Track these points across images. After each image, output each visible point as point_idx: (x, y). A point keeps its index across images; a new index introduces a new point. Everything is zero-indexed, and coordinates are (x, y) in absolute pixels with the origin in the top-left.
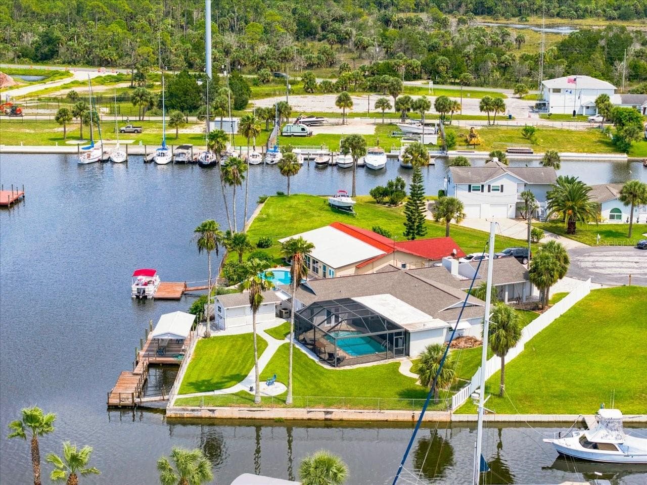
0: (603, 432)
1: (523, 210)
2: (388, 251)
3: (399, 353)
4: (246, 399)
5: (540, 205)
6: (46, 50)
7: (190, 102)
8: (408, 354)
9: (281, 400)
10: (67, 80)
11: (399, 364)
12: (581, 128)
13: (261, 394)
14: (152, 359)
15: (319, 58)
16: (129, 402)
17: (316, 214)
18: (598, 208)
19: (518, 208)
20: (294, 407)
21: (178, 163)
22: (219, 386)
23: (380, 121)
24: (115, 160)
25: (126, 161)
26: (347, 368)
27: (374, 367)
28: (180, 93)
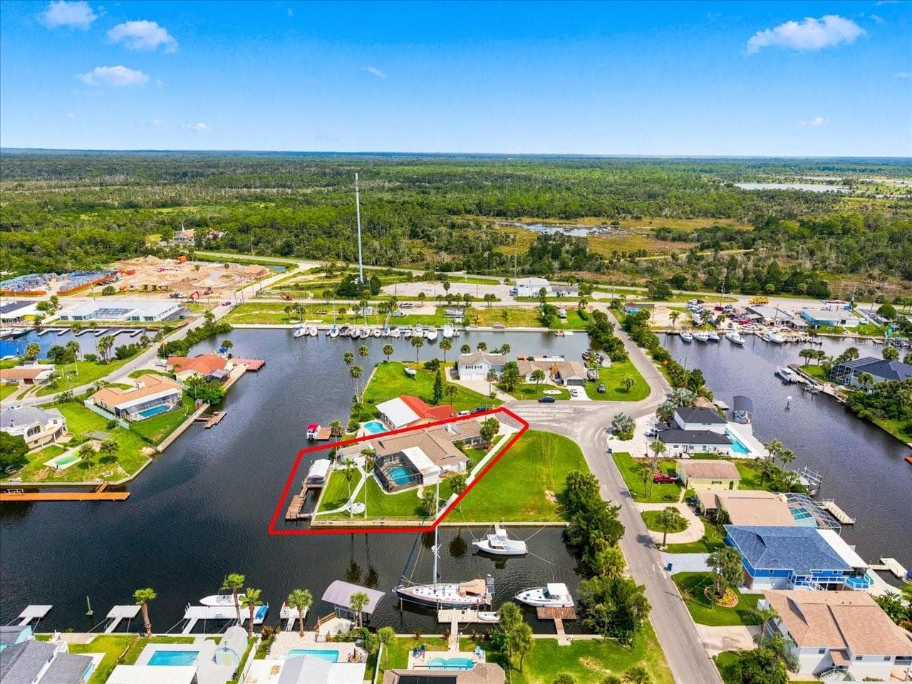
0: (498, 541)
1: (491, 377)
2: (421, 417)
3: (419, 483)
4: (346, 514)
5: (499, 374)
6: (287, 250)
7: (353, 293)
8: (422, 483)
9: (361, 515)
10: (296, 271)
11: (418, 489)
12: (531, 308)
13: (353, 512)
14: (309, 486)
15: (417, 257)
16: (294, 517)
17: (399, 377)
18: (524, 377)
19: (488, 376)
20: (368, 520)
21: (342, 336)
22: (336, 507)
23: (438, 303)
24: (312, 335)
25: (317, 335)
26: (395, 493)
27: (407, 492)
28: (347, 289)
